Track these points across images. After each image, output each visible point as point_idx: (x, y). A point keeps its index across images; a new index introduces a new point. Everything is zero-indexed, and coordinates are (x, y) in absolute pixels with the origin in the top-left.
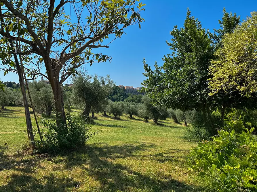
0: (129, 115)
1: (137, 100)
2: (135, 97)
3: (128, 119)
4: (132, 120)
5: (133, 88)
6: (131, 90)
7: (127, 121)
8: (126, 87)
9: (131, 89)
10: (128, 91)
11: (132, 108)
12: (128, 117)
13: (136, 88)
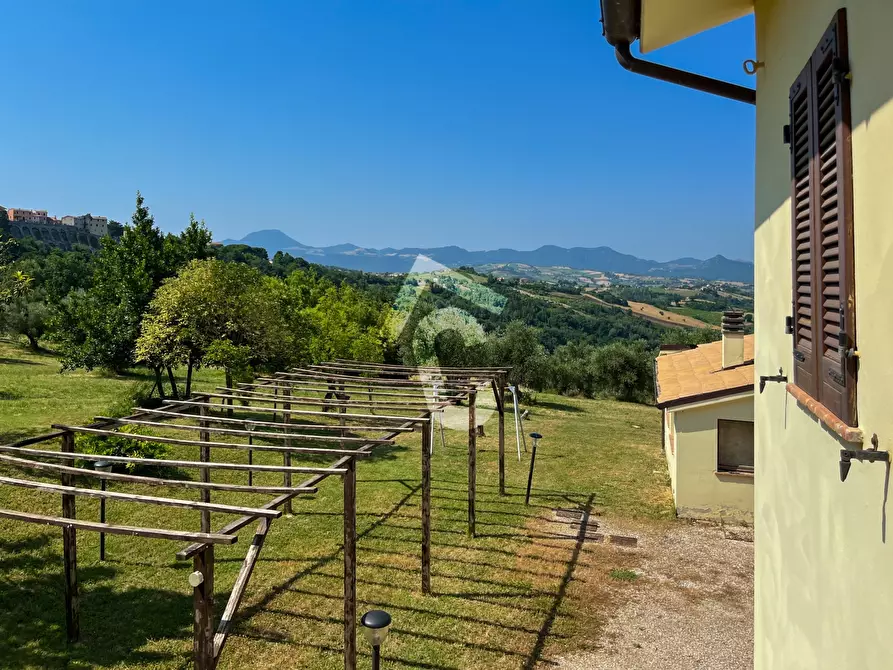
0: (24, 339)
1: (61, 275)
2: (53, 266)
3: (20, 354)
4: (37, 359)
5: (49, 219)
6: (36, 223)
7: (16, 362)
8: (16, 212)
9: (38, 220)
10: (25, 228)
11: (38, 316)
12: (23, 346)
13: (59, 218)
